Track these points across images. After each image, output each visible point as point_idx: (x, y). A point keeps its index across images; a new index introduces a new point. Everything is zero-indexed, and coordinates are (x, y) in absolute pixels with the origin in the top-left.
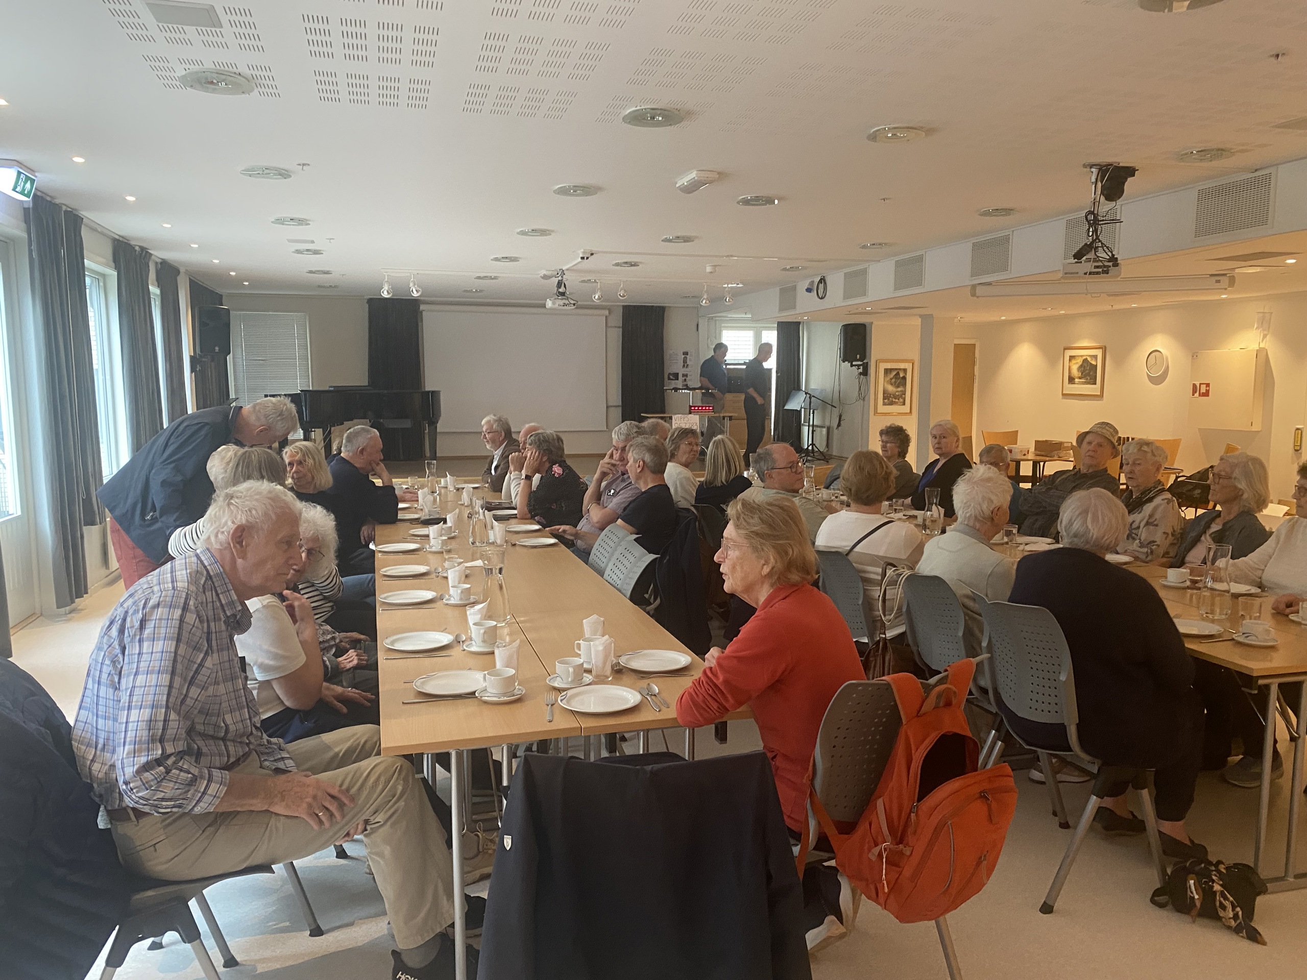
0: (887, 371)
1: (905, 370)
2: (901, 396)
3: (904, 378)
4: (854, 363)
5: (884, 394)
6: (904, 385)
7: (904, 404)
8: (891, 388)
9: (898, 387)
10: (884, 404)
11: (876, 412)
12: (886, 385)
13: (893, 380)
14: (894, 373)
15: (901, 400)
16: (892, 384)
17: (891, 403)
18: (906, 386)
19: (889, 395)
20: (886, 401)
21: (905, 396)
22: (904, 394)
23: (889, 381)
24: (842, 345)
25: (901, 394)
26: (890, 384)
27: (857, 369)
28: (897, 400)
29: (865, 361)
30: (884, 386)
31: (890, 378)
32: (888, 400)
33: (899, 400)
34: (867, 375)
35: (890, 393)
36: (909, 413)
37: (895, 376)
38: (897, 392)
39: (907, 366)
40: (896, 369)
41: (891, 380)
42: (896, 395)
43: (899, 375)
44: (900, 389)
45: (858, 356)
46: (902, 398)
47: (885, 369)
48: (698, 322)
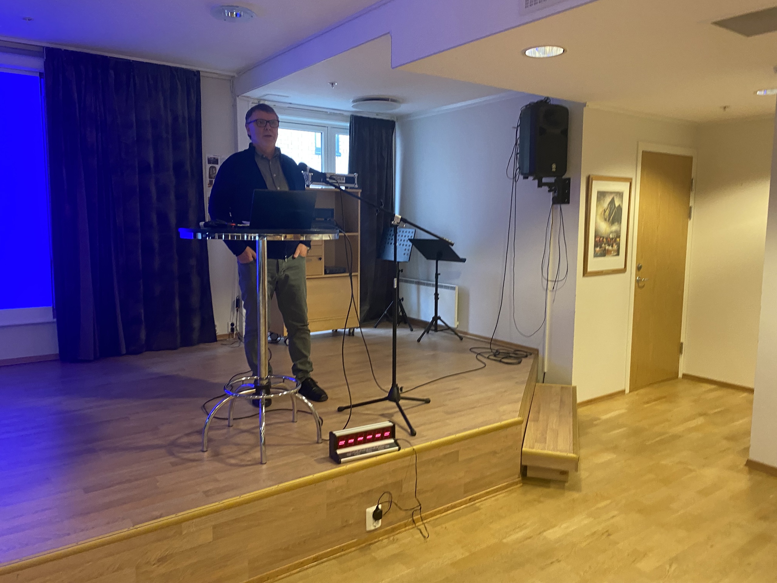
0: (602, 195)
1: (620, 195)
2: (615, 241)
3: (620, 208)
4: (544, 180)
5: (595, 237)
6: (619, 221)
7: (618, 254)
8: (605, 228)
9: (613, 223)
10: (596, 255)
11: (585, 273)
12: (598, 220)
13: (607, 213)
14: (608, 200)
15: (615, 247)
16: (605, 220)
17: (604, 253)
18: (621, 223)
19: (601, 239)
20: (598, 249)
21: (620, 240)
22: (619, 236)
23: (603, 213)
24: (527, 145)
25: (616, 236)
26: (603, 220)
27: (549, 191)
28: (610, 248)
29: (564, 177)
30: (596, 223)
31: (603, 209)
32: (600, 248)
33: (612, 246)
34: (568, 202)
35: (602, 236)
36: (624, 270)
37: (610, 205)
38: (611, 232)
39: (623, 187)
40: (611, 193)
41: (605, 211)
42: (610, 238)
43: (613, 204)
44: (615, 228)
45: (554, 166)
46: (616, 244)
47: (598, 192)
48: (235, 106)
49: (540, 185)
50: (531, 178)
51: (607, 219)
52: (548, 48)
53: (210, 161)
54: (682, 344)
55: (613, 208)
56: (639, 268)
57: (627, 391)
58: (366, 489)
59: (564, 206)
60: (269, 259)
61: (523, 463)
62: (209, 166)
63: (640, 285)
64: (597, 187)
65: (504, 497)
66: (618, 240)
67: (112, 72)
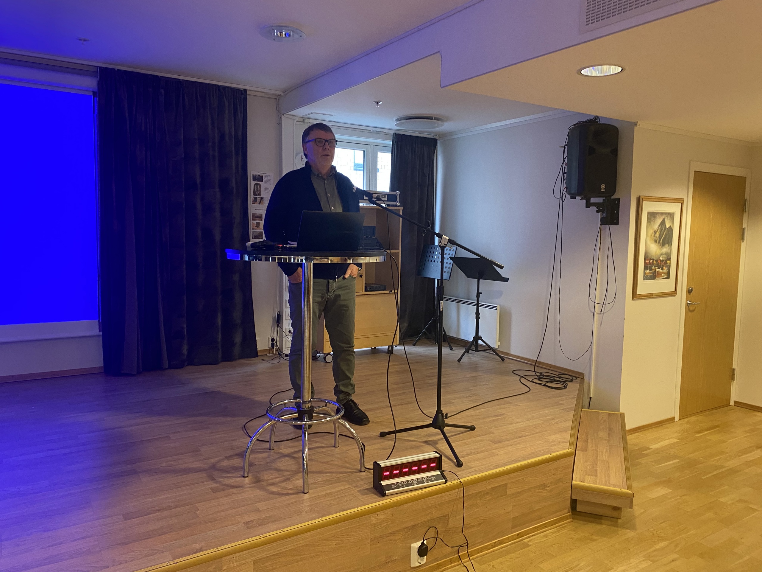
0: (652, 216)
1: (671, 216)
2: (666, 263)
3: (671, 229)
4: (593, 200)
5: (645, 259)
6: (670, 242)
7: (668, 277)
8: (655, 249)
9: (663, 245)
10: (646, 278)
11: (635, 295)
12: (649, 242)
13: (657, 235)
14: (659, 221)
15: (666, 269)
16: (656, 241)
17: (654, 276)
18: (671, 245)
19: (651, 261)
20: (648, 271)
21: (670, 262)
22: (669, 259)
23: (653, 235)
24: (575, 164)
25: (666, 259)
26: (654, 241)
27: (598, 212)
28: (660, 270)
29: (613, 197)
30: (646, 244)
31: (654, 230)
32: (650, 271)
33: (662, 269)
34: (617, 223)
35: (653, 258)
36: (674, 294)
37: (660, 226)
38: (662, 254)
39: (675, 208)
40: (662, 214)
41: (655, 233)
42: (660, 259)
43: (664, 225)
44: (665, 250)
45: (603, 186)
46: (667, 267)
47: (649, 213)
48: (280, 124)
49: (588, 205)
50: (578, 198)
51: (658, 241)
52: (605, 67)
53: (255, 179)
54: (734, 369)
55: (664, 229)
56: (690, 291)
57: (677, 419)
58: (412, 523)
59: (612, 227)
60: (315, 279)
61: (572, 498)
62: (253, 183)
63: (691, 308)
64: (648, 207)
65: (553, 533)
66: (668, 262)
67: (163, 91)
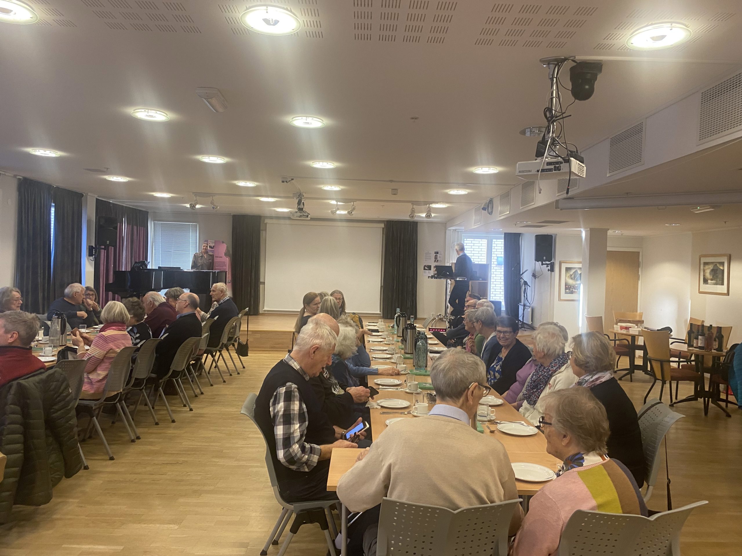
0: (568, 269)
1: (581, 269)
4: (545, 263)
5: (565, 286)
8: (571, 282)
9: (577, 280)
10: (566, 293)
11: (560, 299)
12: (567, 279)
13: (573, 276)
14: (573, 271)
16: (572, 279)
17: (572, 293)
19: (569, 286)
20: (568, 290)
26: (570, 279)
27: (546, 267)
28: (576, 291)
29: (551, 262)
30: (565, 279)
34: (554, 271)
37: (574, 273)
38: (576, 284)
40: (575, 268)
41: (571, 275)
42: (575, 286)
43: (577, 273)
45: (545, 258)
47: (566, 268)
48: (446, 232)
49: (542, 264)
53: (435, 253)
59: (552, 273)
64: (564, 266)
